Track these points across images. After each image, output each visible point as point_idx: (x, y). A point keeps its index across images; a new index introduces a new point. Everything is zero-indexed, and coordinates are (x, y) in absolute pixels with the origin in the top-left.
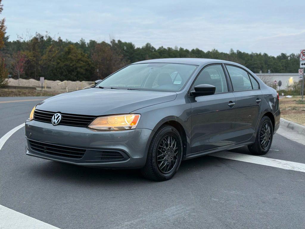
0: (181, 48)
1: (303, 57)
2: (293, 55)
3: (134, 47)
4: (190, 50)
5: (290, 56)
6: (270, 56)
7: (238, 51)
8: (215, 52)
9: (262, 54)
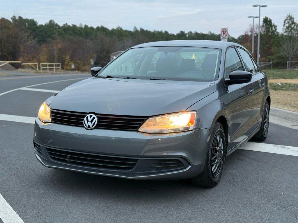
0: (85, 25)
1: (223, 35)
2: (191, 33)
3: (36, 23)
4: (95, 27)
5: (188, 34)
6: (171, 34)
7: (141, 28)
8: (119, 29)
9: (163, 32)
